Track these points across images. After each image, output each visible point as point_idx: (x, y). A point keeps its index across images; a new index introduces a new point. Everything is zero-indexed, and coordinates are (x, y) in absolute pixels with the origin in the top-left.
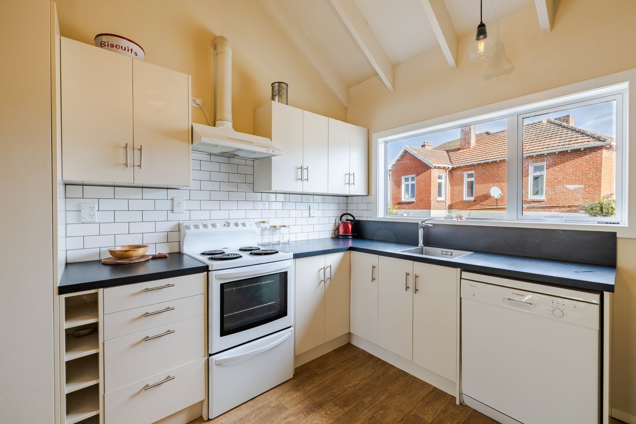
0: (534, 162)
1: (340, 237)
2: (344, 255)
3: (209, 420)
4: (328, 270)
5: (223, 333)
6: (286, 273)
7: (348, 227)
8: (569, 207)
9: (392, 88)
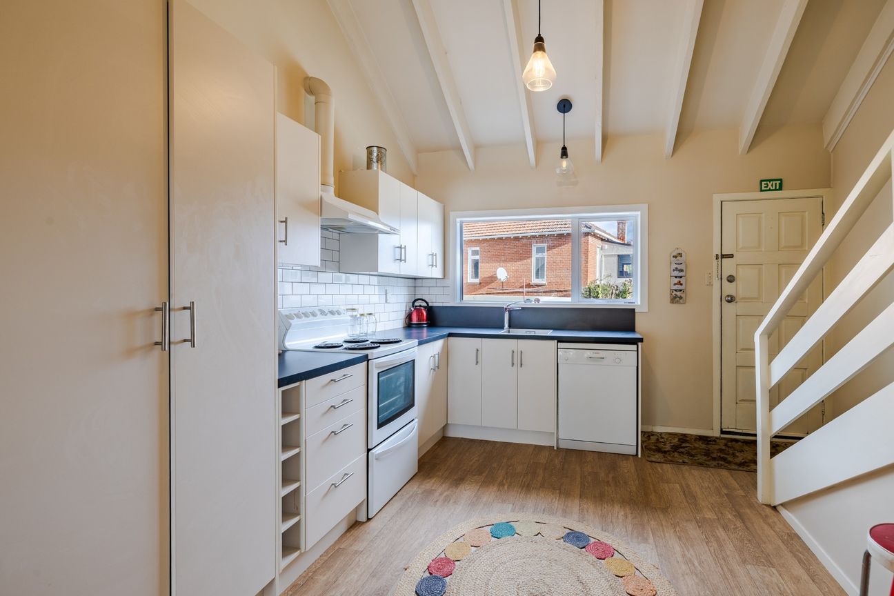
0: (536, 242)
1: (414, 326)
2: (445, 341)
3: (369, 519)
4: (437, 356)
5: (380, 426)
6: (414, 361)
7: (422, 314)
8: (565, 291)
9: (473, 167)
